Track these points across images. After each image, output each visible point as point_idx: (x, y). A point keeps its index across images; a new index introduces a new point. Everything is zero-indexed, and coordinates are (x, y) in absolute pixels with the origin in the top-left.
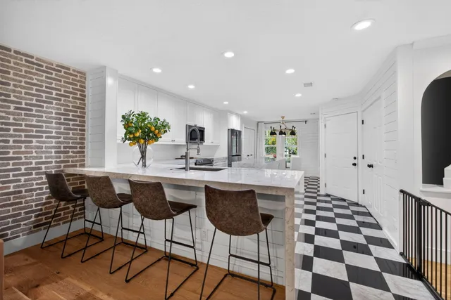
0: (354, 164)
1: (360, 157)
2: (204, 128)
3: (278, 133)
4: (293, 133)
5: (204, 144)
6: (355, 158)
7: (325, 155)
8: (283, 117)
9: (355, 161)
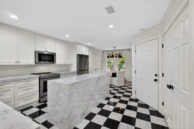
0: (156, 80)
1: (161, 75)
2: (55, 54)
3: (115, 56)
4: (120, 57)
5: (56, 64)
6: (156, 75)
7: (136, 71)
8: (115, 47)
9: (156, 78)
